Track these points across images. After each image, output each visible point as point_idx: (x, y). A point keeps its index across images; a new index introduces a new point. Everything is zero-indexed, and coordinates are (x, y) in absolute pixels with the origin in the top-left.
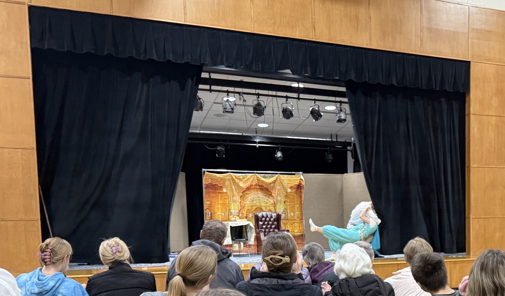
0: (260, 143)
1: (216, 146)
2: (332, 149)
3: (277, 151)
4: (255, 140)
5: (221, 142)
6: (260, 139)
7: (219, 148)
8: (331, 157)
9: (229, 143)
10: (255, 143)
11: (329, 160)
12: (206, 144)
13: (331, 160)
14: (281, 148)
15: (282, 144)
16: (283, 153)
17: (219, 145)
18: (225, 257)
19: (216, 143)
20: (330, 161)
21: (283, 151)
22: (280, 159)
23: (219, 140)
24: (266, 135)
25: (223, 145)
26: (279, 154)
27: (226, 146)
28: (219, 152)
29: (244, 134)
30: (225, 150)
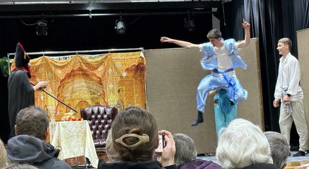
0: (93, 12)
1: (36, 20)
2: (194, 13)
3: (118, 22)
4: (88, 9)
5: (43, 14)
6: (94, 6)
7: (39, 24)
8: (192, 24)
9: (53, 16)
10: (88, 12)
11: (190, 28)
12: (22, 19)
13: (192, 28)
14: (123, 17)
15: (123, 11)
16: (125, 24)
17: (40, 19)
18: (49, 156)
19: (35, 16)
20: (191, 30)
21: (125, 21)
22: (121, 32)
23: (39, 13)
24: (102, 2)
25: (45, 19)
26: (120, 25)
27: (49, 20)
28: (40, 28)
29: (72, 2)
30: (48, 25)
